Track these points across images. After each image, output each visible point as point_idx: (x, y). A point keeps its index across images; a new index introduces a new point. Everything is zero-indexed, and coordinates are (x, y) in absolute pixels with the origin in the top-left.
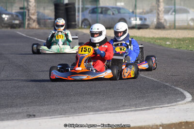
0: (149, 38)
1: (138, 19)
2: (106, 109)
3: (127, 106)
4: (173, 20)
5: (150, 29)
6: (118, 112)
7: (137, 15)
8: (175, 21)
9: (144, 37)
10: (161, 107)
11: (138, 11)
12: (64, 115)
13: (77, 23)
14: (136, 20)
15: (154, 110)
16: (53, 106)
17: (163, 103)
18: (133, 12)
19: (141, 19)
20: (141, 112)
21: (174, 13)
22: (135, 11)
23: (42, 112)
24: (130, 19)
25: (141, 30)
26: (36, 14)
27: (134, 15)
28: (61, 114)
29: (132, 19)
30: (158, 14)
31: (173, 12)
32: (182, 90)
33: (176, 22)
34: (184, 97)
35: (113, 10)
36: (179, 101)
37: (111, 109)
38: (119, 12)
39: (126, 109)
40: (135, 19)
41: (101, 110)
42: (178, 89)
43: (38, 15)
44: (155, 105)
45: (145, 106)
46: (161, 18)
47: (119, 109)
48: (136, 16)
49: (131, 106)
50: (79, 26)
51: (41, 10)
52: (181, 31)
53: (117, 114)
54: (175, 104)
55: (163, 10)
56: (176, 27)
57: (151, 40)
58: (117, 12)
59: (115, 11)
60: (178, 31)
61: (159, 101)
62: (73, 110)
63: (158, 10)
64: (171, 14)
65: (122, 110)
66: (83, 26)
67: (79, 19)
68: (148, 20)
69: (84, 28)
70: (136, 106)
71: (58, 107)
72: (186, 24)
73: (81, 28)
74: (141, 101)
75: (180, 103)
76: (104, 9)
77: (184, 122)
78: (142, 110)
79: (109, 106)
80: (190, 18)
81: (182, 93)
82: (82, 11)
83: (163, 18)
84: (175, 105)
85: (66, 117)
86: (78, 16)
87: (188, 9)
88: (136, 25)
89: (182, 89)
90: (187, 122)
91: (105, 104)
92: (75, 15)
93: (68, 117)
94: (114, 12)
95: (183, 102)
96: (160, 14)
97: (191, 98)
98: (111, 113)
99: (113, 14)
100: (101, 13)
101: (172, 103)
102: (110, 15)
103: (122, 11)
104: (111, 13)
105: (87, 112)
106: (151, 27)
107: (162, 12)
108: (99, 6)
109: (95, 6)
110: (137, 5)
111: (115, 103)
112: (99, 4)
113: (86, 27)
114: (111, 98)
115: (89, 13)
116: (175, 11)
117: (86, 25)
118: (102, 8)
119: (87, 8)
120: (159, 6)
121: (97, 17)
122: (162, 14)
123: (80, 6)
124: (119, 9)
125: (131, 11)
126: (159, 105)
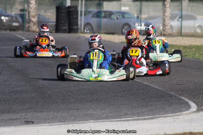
1: (143, 24)
2: (107, 118)
3: (130, 114)
6: (120, 121)
7: (142, 20)
8: (181, 27)
10: (165, 117)
11: (143, 16)
12: (64, 122)
13: (79, 26)
14: (141, 26)
15: (157, 120)
16: (52, 113)
17: (167, 112)
18: (138, 17)
20: (144, 121)
21: (180, 20)
22: (140, 17)
23: (40, 119)
24: (134, 24)
26: (36, 17)
27: (139, 20)
28: (61, 122)
29: (137, 24)
30: (164, 20)
31: (179, 18)
32: (187, 100)
33: (183, 29)
34: (189, 107)
35: (117, 14)
36: (184, 111)
37: (112, 117)
38: (123, 17)
39: (128, 117)
41: (102, 119)
42: (183, 98)
43: (38, 18)
44: (159, 115)
45: (148, 115)
46: (167, 24)
47: (121, 118)
48: (141, 22)
49: (133, 115)
50: (81, 31)
52: (187, 38)
53: (119, 123)
54: (180, 113)
55: (170, 15)
56: (183, 34)
58: (121, 17)
59: (119, 15)
60: (185, 38)
61: (163, 110)
62: (73, 118)
63: (164, 15)
64: (178, 20)
65: (124, 119)
66: (85, 31)
67: (81, 23)
69: (87, 33)
70: (138, 114)
71: (58, 114)
72: (193, 31)
73: (84, 33)
74: (144, 110)
75: (185, 112)
77: (188, 133)
78: (144, 119)
79: (111, 115)
80: (197, 25)
81: (187, 103)
82: (85, 15)
83: (169, 25)
84: (180, 115)
85: (65, 124)
86: (81, 20)
87: (195, 16)
88: (141, 30)
89: (187, 98)
90: (191, 133)
91: (106, 112)
92: (77, 18)
93: (68, 124)
94: (118, 17)
95: (187, 112)
96: (166, 19)
97: (196, 108)
98: (112, 121)
99: (117, 19)
100: (105, 17)
101: (177, 112)
102: (114, 19)
103: (126, 16)
105: (88, 120)
107: (168, 18)
108: (102, 10)
109: (99, 10)
110: (143, 10)
111: (116, 111)
112: (103, 8)
113: (88, 31)
114: (112, 106)
115: (92, 17)
116: (181, 17)
117: (89, 30)
118: (106, 12)
119: (90, 12)
120: (164, 12)
121: (100, 22)
122: (168, 20)
123: (83, 10)
124: (123, 14)
125: (136, 16)
126: (164, 114)
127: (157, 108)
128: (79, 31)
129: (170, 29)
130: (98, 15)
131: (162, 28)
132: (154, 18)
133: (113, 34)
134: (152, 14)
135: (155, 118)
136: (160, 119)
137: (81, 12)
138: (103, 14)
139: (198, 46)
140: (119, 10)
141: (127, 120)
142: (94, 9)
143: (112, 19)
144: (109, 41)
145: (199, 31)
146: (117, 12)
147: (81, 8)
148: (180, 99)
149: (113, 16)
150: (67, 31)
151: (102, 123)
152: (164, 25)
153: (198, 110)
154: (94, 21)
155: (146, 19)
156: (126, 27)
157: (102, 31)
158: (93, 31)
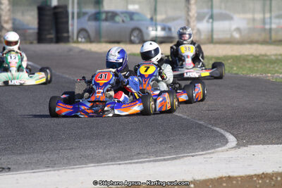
1: (159, 28)
2: (113, 159)
3: (144, 154)
4: (210, 29)
6: (131, 163)
7: (158, 23)
8: (212, 31)
10: (193, 156)
11: (160, 17)
12: (52, 167)
13: (70, 34)
14: (156, 30)
15: (182, 160)
16: (35, 155)
17: (195, 150)
18: (152, 19)
19: (163, 29)
20: (164, 162)
21: (211, 20)
22: (154, 18)
23: (20, 164)
24: (147, 28)
25: (163, 45)
26: (10, 22)
27: (154, 22)
28: (48, 167)
29: (150, 29)
30: (189, 22)
31: (209, 18)
32: (222, 131)
33: (214, 33)
34: (226, 141)
35: (123, 15)
36: (218, 147)
37: (120, 159)
38: (132, 19)
39: (142, 158)
40: (155, 28)
41: (106, 161)
42: (217, 129)
43: (13, 23)
44: (184, 153)
45: (170, 154)
47: (131, 159)
48: (156, 24)
49: (149, 154)
50: (73, 39)
51: (19, 16)
52: (221, 46)
53: (129, 166)
54: (213, 150)
55: (196, 15)
56: (214, 40)
58: (129, 19)
59: (125, 17)
60: (218, 46)
61: (190, 147)
62: (65, 161)
63: (188, 15)
64: (208, 22)
65: (136, 161)
66: (80, 39)
67: (73, 30)
68: (173, 29)
69: (81, 42)
70: (156, 154)
71: (44, 156)
72: (228, 36)
73: (77, 42)
74: (163, 147)
75: (220, 149)
76: (110, 14)
77: (225, 177)
78: (165, 160)
79: (118, 155)
80: (234, 27)
81: (223, 136)
82: (79, 17)
83: (195, 28)
84: (213, 153)
85: (54, 170)
86: (73, 25)
87: (232, 14)
88: (156, 37)
89: (223, 129)
90: (229, 177)
91: (111, 151)
92: (67, 22)
93: (58, 170)
94: (125, 19)
95: (224, 148)
96: (191, 21)
97: (236, 143)
98: (120, 164)
99: (123, 21)
100: (106, 20)
101: (209, 149)
102: (118, 23)
103: (135, 17)
104: (121, 21)
105: (86, 164)
107: (194, 19)
108: (102, 10)
109: (98, 10)
110: (158, 9)
111: (126, 150)
112: (103, 7)
113: (83, 40)
114: (120, 143)
115: (89, 20)
116: (212, 17)
117: (84, 38)
118: (107, 13)
119: (85, 14)
120: (188, 10)
121: (99, 26)
122: (194, 22)
123: (76, 10)
124: (131, 15)
125: (149, 17)
126: (191, 152)
127: (181, 144)
128: (70, 40)
129: (196, 33)
130: (96, 17)
132: (174, 19)
133: (118, 42)
134: (171, 13)
135: (179, 158)
136: (185, 158)
137: (73, 13)
138: (104, 16)
139: (236, 57)
140: (125, 10)
141: (141, 162)
142: (91, 10)
143: (115, 22)
145: (237, 35)
146: (122, 13)
147: (73, 8)
148: (213, 130)
149: (118, 19)
150: (54, 40)
151: (106, 167)
153: (238, 146)
154: (91, 26)
155: (163, 21)
156: (136, 33)
157: (102, 40)
158: (89, 40)
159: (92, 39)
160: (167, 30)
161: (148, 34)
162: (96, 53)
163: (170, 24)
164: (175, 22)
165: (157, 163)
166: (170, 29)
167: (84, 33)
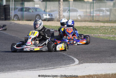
0: (54, 27)
1: (47, 15)
2: (27, 69)
4: (68, 16)
5: (55, 21)
6: (35, 70)
7: (47, 12)
9: (51, 26)
10: (60, 68)
11: (48, 10)
13: (11, 17)
14: (46, 16)
17: (62, 65)
18: (44, 11)
19: (49, 15)
20: (49, 70)
22: (46, 10)
24: (43, 15)
25: (49, 22)
27: (45, 12)
28: (1, 71)
29: (44, 15)
30: (60, 12)
31: (68, 11)
32: (73, 57)
33: (70, 17)
34: (74, 62)
35: (32, 9)
37: (31, 68)
38: (36, 11)
39: (40, 68)
41: (25, 69)
42: (71, 56)
44: (57, 66)
45: (51, 67)
47: (35, 69)
49: (42, 66)
50: (12, 19)
54: (69, 65)
55: (63, 10)
57: (55, 28)
58: (35, 11)
59: (33, 10)
61: (59, 64)
62: (8, 69)
63: (60, 9)
65: (37, 69)
66: (15, 19)
67: (12, 15)
68: (53, 15)
69: (15, 20)
70: (45, 66)
72: (76, 18)
73: (14, 20)
74: (48, 64)
75: (72, 65)
76: (27, 9)
78: (49, 69)
79: (30, 67)
80: (78, 15)
81: (73, 59)
82: (14, 10)
83: (62, 15)
85: (3, 73)
86: (12, 13)
87: (77, 9)
88: (46, 18)
91: (27, 65)
92: (10, 12)
93: (5, 73)
94: (33, 11)
96: (61, 12)
98: (30, 71)
99: (33, 12)
100: (26, 11)
101: (67, 65)
103: (38, 10)
104: (32, 12)
105: (16, 70)
106: (55, 20)
107: (62, 11)
108: (24, 7)
109: (22, 7)
110: (47, 7)
111: (33, 65)
112: (24, 6)
113: (16, 19)
114: (30, 62)
115: (18, 11)
117: (17, 18)
118: (26, 8)
119: (17, 8)
120: (60, 7)
121: (23, 14)
122: (62, 12)
123: (13, 7)
124: (36, 9)
125: (43, 10)
126: (60, 66)
127: (56, 63)
128: (11, 19)
130: (22, 10)
131: (58, 17)
132: (54, 11)
133: (31, 20)
134: (52, 9)
135: (55, 68)
136: (57, 68)
137: (12, 8)
138: (25, 10)
139: (79, 27)
140: (33, 7)
141: (39, 70)
142: (19, 7)
144: (28, 25)
145: (79, 18)
147: (12, 6)
148: (69, 57)
149: (30, 11)
150: (4, 19)
151: (25, 72)
152: (60, 15)
153: (79, 63)
154: (19, 13)
155: (49, 12)
156: (38, 17)
157: (24, 19)
158: (19, 19)
159: (20, 19)
160: (51, 15)
161: (43, 17)
162: (21, 25)
163: (52, 13)
164: (54, 12)
165: (46, 70)
166: (52, 15)
167: (16, 16)
